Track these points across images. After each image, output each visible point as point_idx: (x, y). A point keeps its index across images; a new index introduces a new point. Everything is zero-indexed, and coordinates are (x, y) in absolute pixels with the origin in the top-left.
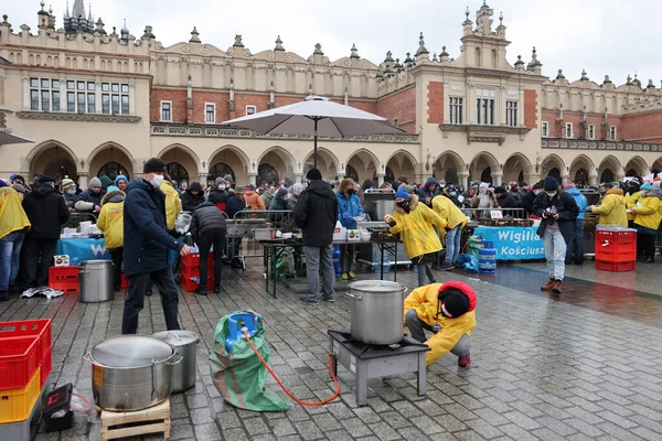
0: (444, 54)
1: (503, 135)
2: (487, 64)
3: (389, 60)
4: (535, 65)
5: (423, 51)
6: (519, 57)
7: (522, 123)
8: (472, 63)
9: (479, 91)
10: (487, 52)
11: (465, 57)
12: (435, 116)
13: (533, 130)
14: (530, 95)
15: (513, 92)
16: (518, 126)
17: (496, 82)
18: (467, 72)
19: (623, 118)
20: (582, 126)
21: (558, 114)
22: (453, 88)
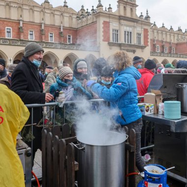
0: (110, 8)
1: (135, 49)
2: (128, 15)
3: (83, 10)
4: (148, 17)
5: (100, 6)
6: (142, 13)
7: (143, 44)
8: (122, 14)
9: (126, 28)
10: (128, 9)
11: (119, 10)
12: (106, 39)
13: (147, 47)
14: (146, 31)
15: (139, 29)
16: (141, 45)
17: (132, 24)
18: (120, 18)
19: (177, 44)
20: (163, 47)
21: (154, 41)
22: (114, 25)
